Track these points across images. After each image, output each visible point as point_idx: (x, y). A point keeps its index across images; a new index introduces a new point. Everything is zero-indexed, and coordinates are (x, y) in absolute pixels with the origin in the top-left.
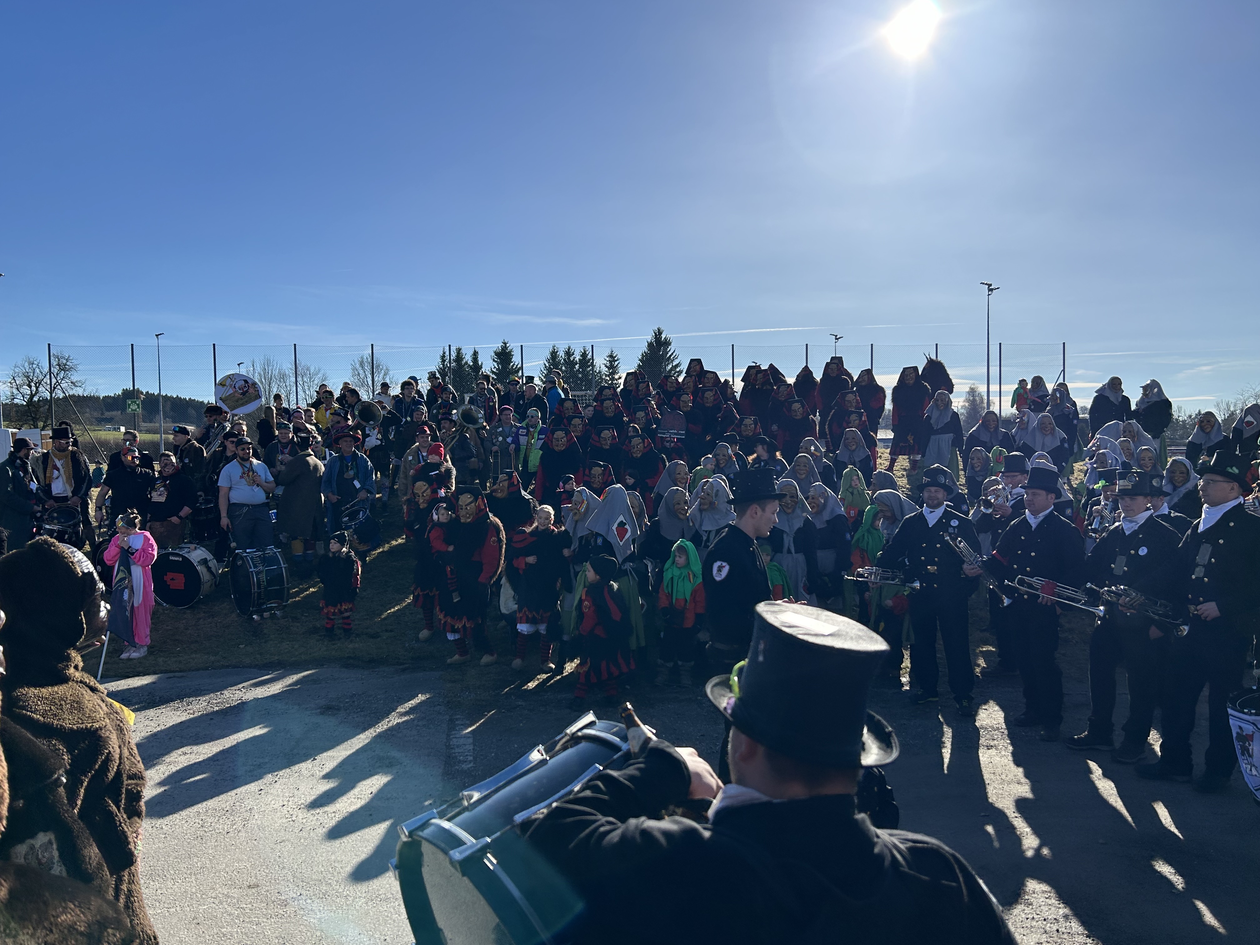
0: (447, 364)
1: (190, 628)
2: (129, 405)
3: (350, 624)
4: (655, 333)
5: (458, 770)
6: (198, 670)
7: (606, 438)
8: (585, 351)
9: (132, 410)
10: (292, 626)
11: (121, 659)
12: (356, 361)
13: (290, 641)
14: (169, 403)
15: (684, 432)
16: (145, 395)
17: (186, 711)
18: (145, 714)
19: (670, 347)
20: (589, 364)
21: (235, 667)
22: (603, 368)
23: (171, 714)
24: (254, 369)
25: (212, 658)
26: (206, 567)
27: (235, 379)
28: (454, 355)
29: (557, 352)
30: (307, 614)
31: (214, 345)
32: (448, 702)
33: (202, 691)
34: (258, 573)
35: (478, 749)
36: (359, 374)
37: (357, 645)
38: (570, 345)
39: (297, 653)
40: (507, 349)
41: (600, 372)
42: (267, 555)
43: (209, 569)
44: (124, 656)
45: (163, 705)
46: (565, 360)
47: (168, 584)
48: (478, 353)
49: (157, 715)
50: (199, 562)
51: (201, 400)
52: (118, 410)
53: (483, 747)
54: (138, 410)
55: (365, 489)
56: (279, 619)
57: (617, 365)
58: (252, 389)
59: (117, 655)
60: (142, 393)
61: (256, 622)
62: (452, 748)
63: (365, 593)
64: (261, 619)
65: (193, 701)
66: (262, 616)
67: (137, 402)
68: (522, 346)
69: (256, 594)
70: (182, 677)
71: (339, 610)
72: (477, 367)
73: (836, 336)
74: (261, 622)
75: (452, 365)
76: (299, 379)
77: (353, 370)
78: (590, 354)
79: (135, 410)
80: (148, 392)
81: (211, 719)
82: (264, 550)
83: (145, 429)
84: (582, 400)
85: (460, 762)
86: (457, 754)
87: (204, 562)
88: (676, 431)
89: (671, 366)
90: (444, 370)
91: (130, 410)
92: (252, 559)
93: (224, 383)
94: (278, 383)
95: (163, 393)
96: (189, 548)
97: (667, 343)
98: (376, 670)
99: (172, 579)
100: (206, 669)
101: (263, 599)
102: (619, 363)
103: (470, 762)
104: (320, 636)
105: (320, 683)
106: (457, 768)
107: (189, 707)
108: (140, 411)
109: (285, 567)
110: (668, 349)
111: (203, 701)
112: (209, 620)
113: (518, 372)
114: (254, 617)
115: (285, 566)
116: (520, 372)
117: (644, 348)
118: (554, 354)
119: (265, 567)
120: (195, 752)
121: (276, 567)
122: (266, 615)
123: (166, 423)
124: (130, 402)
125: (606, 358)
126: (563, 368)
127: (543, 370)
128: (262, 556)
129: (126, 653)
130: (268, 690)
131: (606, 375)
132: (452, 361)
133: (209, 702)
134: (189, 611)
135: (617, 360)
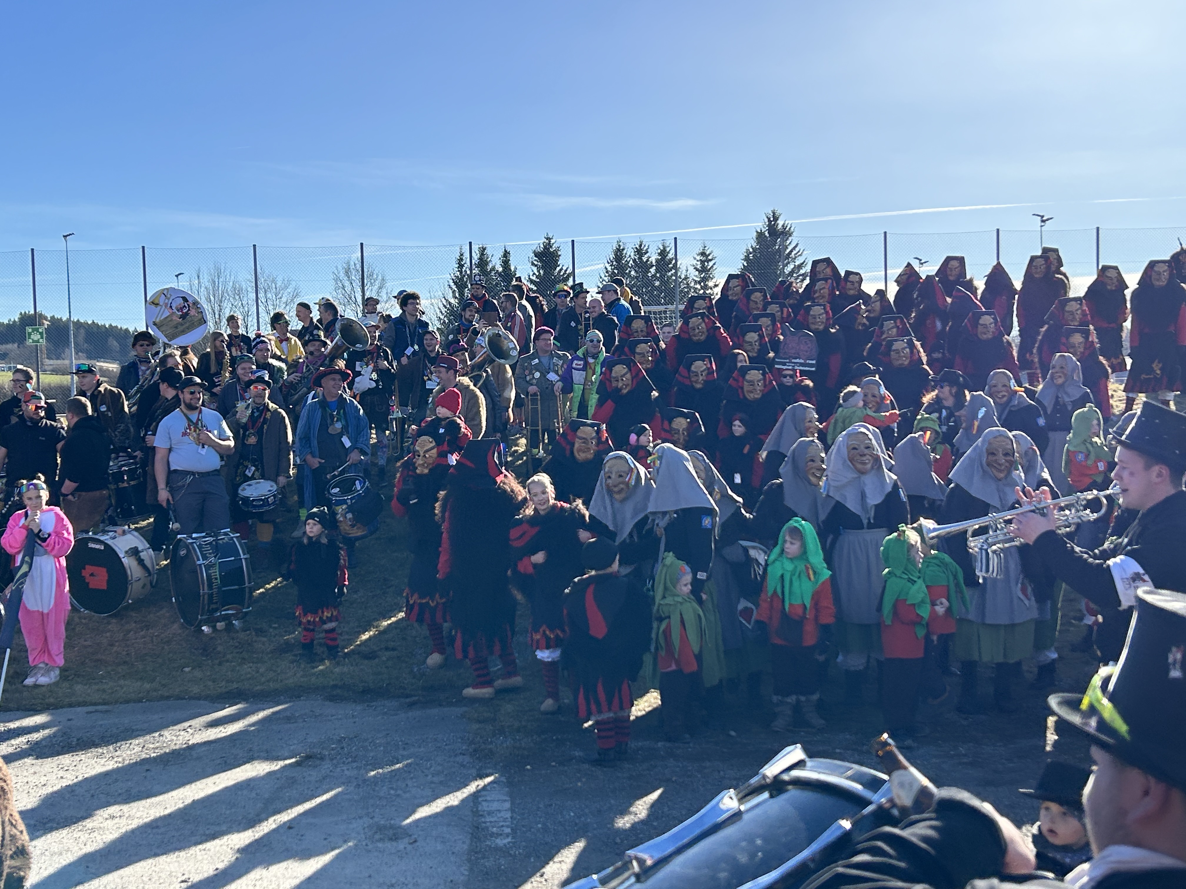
0: (466, 271)
1: (117, 644)
2: (30, 334)
3: (335, 639)
4: (769, 219)
5: (490, 847)
6: (127, 702)
7: (697, 372)
8: (664, 248)
9: (34, 341)
10: (256, 641)
11: (24, 686)
12: (340, 267)
13: (253, 663)
14: (82, 331)
15: (814, 362)
16: (49, 321)
17: (113, 758)
18: (58, 762)
19: (790, 238)
20: (671, 266)
21: (179, 698)
22: (692, 270)
23: (93, 762)
24: (199, 283)
25: (147, 686)
26: (137, 560)
27: (171, 295)
28: (476, 257)
29: (623, 249)
30: (276, 625)
31: (143, 247)
32: (475, 751)
33: (133, 731)
34: (208, 567)
35: (519, 817)
36: (343, 287)
37: (345, 669)
38: (642, 239)
39: (263, 679)
40: (551, 247)
41: (686, 278)
42: (221, 542)
43: (141, 562)
44: (29, 681)
45: (82, 751)
46: (634, 261)
47: (87, 581)
48: (509, 253)
49: (75, 764)
50: (126, 552)
51: (124, 327)
52: (14, 342)
53: (526, 815)
54: (41, 340)
55: (357, 448)
56: (237, 632)
57: (712, 267)
58: (194, 310)
59: (20, 681)
60: (46, 318)
61: (207, 635)
62: (482, 815)
63: (355, 596)
64: (213, 632)
65: (121, 745)
66: (214, 627)
67: (40, 330)
68: (573, 241)
69: (206, 597)
70: (107, 711)
71: (321, 618)
72: (507, 274)
73: (1042, 217)
74: (213, 635)
75: (474, 271)
76: (261, 295)
77: (336, 281)
78: (673, 251)
79: (38, 341)
80: (54, 316)
81: (147, 770)
82: (216, 535)
83: (51, 368)
84: (661, 318)
85: (492, 835)
86: (488, 824)
87: (134, 552)
88: (802, 361)
89: (792, 266)
90: (461, 279)
91: (31, 341)
92: (200, 547)
93: (156, 302)
94: (232, 301)
95: (74, 318)
96: (115, 532)
97: (786, 233)
98: (372, 704)
99: (92, 575)
100: (140, 701)
101: (216, 603)
102: (714, 264)
103: (508, 836)
104: (295, 655)
105: (295, 722)
106: (488, 843)
107: (117, 754)
108: (43, 342)
109: (246, 559)
110: (788, 242)
111: (135, 745)
112: (142, 633)
113: (567, 279)
114: (203, 628)
115: (245, 557)
116: (571, 279)
117: (750, 242)
118: (619, 254)
119: (219, 559)
120: (127, 815)
121: (233, 558)
122: (220, 625)
123: (79, 359)
124: (30, 330)
125: (696, 256)
126: (633, 273)
127: (603, 277)
128: (214, 543)
129: (32, 677)
130: (223, 730)
131: (696, 282)
132: (474, 267)
133: (144, 747)
134: (114, 621)
135: (711, 260)
